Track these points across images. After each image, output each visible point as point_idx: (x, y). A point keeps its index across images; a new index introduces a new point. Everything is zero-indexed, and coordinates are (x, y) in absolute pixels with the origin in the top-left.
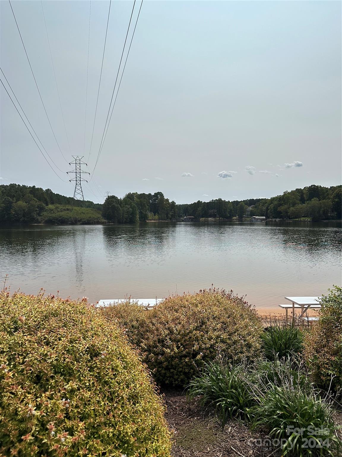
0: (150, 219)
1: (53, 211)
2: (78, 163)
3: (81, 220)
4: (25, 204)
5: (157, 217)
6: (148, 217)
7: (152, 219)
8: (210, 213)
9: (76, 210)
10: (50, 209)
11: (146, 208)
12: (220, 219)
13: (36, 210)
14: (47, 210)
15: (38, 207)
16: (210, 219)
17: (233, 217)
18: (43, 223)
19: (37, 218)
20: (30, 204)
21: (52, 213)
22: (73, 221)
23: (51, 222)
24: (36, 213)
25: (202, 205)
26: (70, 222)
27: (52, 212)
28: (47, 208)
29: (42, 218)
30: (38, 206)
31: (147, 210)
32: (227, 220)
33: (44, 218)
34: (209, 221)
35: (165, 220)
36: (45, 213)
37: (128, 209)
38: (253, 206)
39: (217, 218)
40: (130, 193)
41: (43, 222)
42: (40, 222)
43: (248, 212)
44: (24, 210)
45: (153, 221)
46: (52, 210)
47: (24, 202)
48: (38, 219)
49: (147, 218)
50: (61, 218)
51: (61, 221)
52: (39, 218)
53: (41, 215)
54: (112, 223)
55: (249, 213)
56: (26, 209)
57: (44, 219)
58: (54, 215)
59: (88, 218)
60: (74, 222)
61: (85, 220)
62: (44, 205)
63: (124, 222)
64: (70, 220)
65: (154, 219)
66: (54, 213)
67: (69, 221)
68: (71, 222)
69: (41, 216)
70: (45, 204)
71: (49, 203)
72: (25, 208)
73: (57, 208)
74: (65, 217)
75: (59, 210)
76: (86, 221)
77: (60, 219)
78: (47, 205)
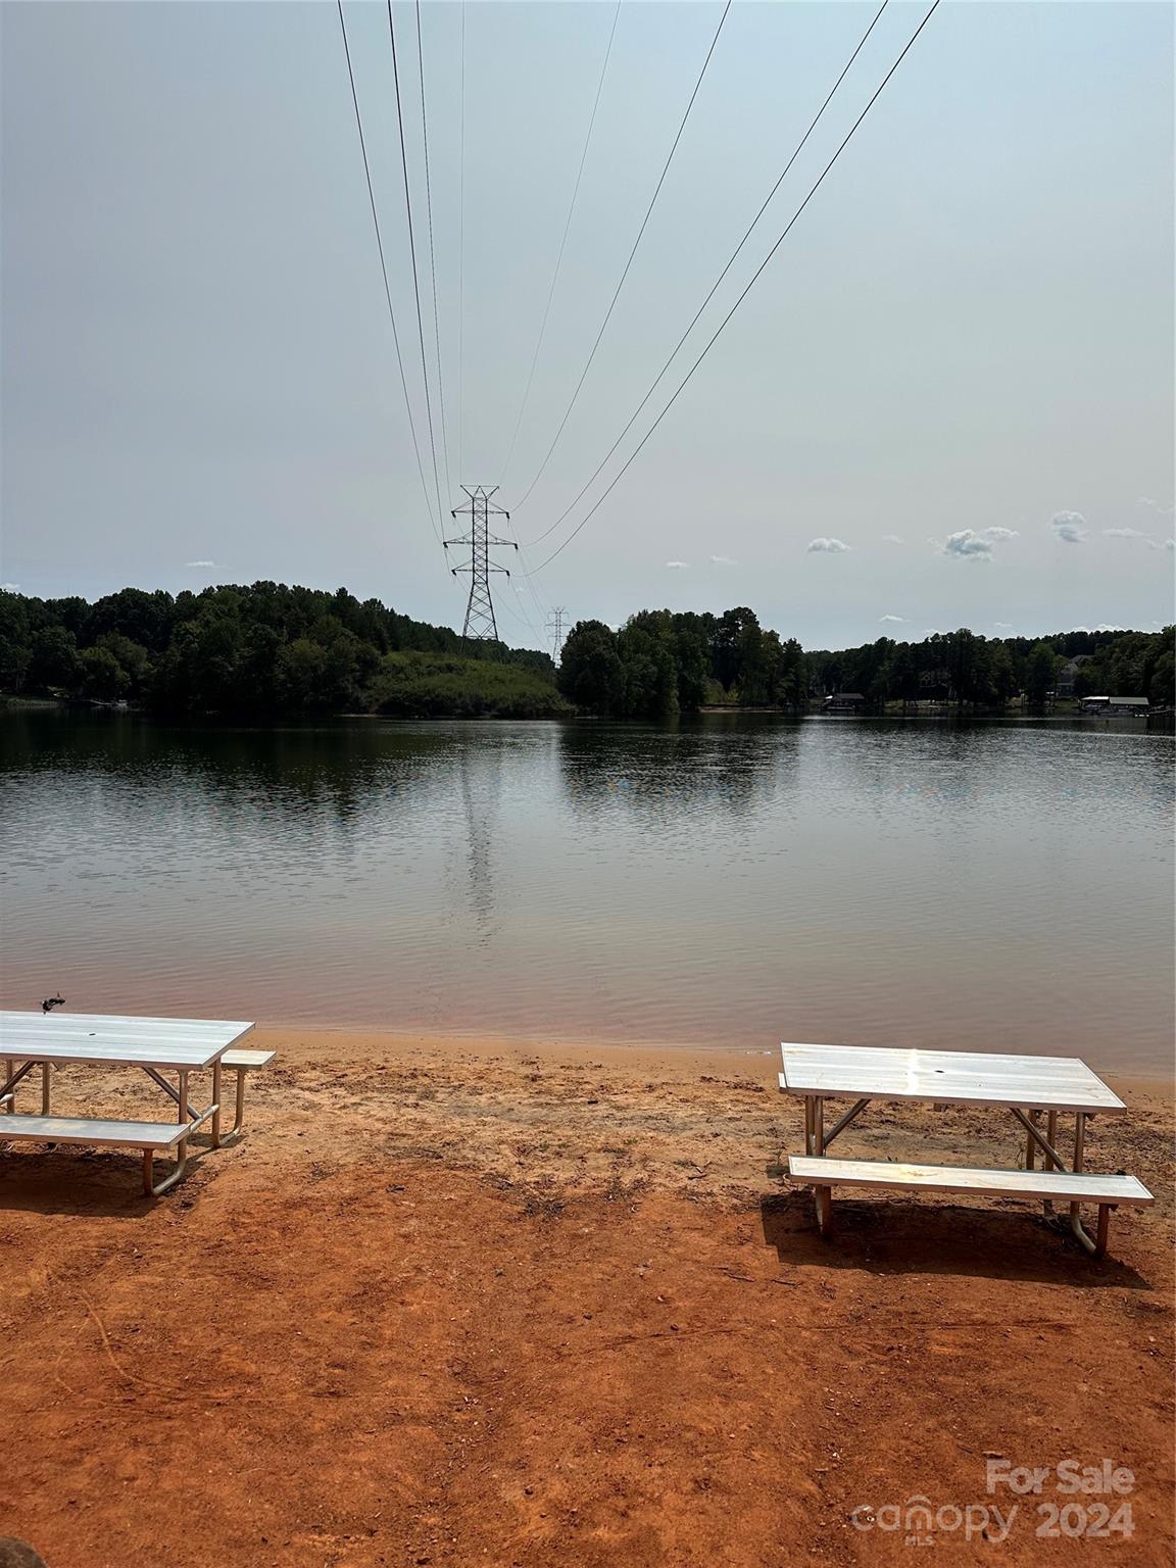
0: (711, 702)
1: (405, 674)
2: (479, 509)
3: (494, 702)
4: (316, 647)
5: (733, 695)
6: (706, 697)
7: (720, 702)
8: (924, 682)
9: (475, 670)
10: (394, 665)
11: (700, 664)
12: (961, 704)
13: (353, 670)
14: (385, 668)
15: (358, 660)
16: (923, 704)
17: (1010, 697)
18: (376, 712)
19: (355, 694)
20: (333, 649)
21: (401, 679)
22: (470, 708)
23: (399, 708)
24: (354, 678)
25: (893, 655)
26: (459, 711)
27: (402, 675)
28: (386, 664)
29: (371, 696)
30: (358, 657)
31: (702, 673)
32: (987, 708)
33: (377, 696)
34: (919, 711)
35: (761, 705)
36: (379, 680)
37: (645, 666)
38: (1085, 657)
39: (951, 703)
40: (645, 613)
41: (373, 710)
42: (364, 708)
43: (1067, 678)
44: (314, 669)
45: (721, 710)
46: (402, 670)
47: (316, 641)
48: (357, 698)
49: (702, 701)
50: (433, 696)
51: (431, 707)
52: (363, 696)
53: (368, 683)
54: (591, 714)
55: (1071, 684)
56: (322, 666)
57: (377, 700)
58: (408, 686)
59: (516, 697)
60: (473, 710)
61: (506, 705)
62: (377, 652)
63: (630, 712)
64: (459, 702)
65: (722, 703)
66: (407, 679)
67: (457, 707)
68: (462, 709)
69: (369, 688)
70: (378, 650)
71: (389, 647)
72: (316, 662)
73: (416, 662)
74: (444, 693)
75: (422, 669)
76: (511, 709)
77: (427, 698)
78: (384, 653)
